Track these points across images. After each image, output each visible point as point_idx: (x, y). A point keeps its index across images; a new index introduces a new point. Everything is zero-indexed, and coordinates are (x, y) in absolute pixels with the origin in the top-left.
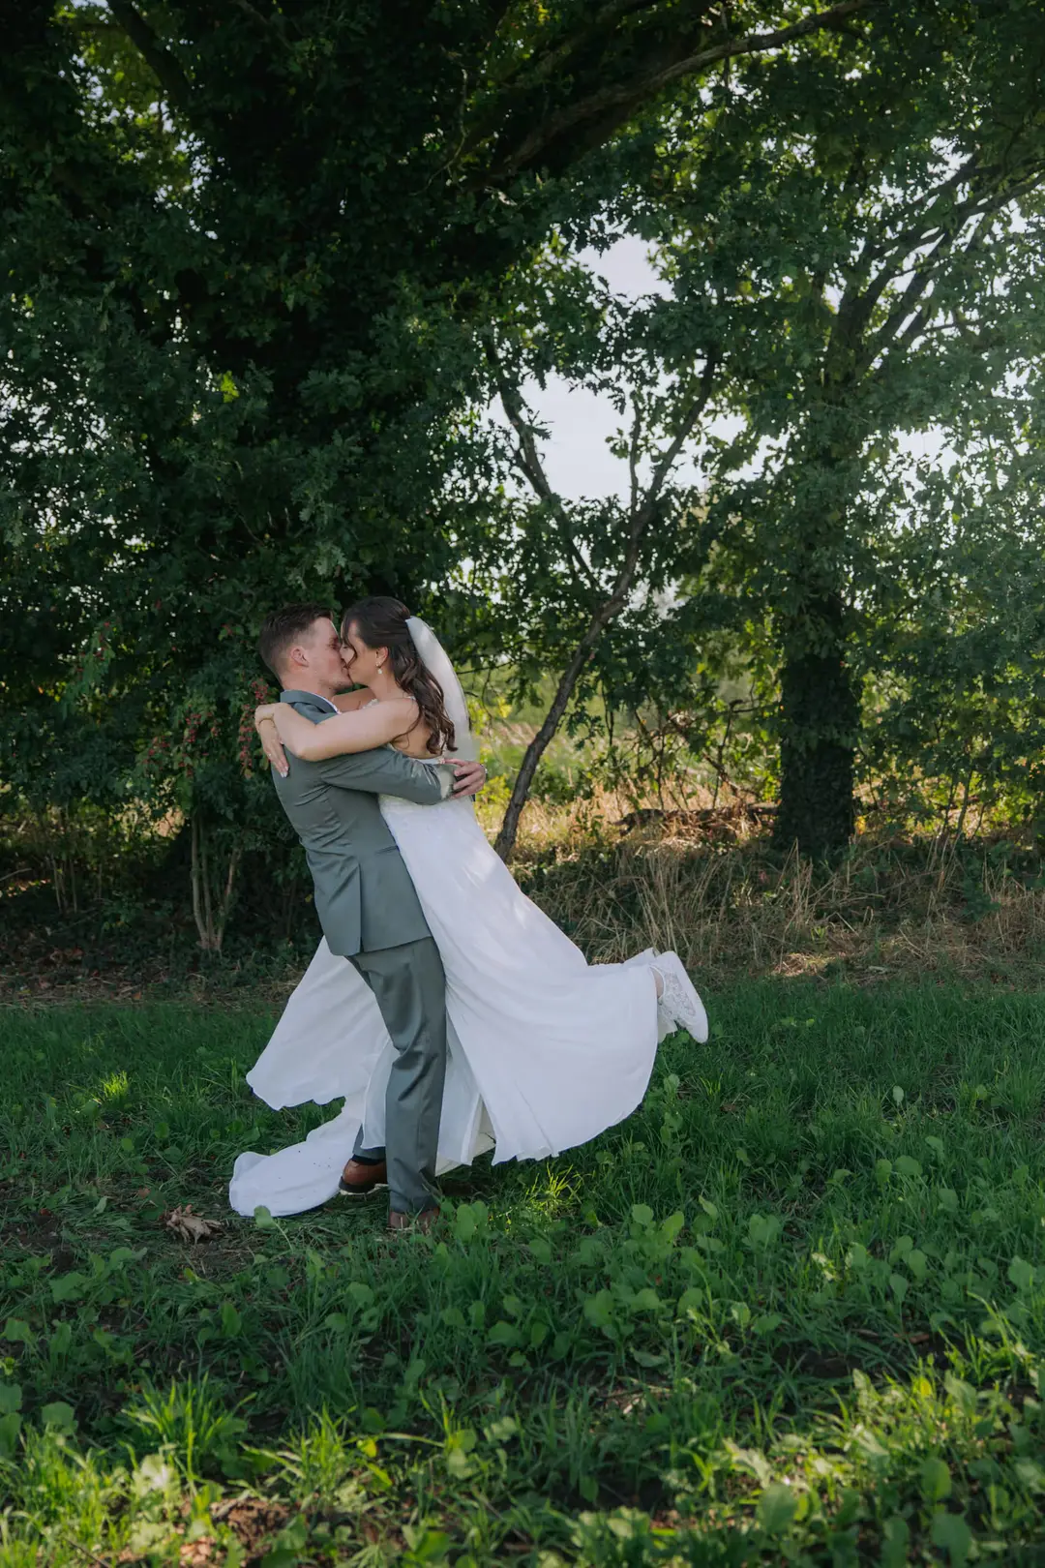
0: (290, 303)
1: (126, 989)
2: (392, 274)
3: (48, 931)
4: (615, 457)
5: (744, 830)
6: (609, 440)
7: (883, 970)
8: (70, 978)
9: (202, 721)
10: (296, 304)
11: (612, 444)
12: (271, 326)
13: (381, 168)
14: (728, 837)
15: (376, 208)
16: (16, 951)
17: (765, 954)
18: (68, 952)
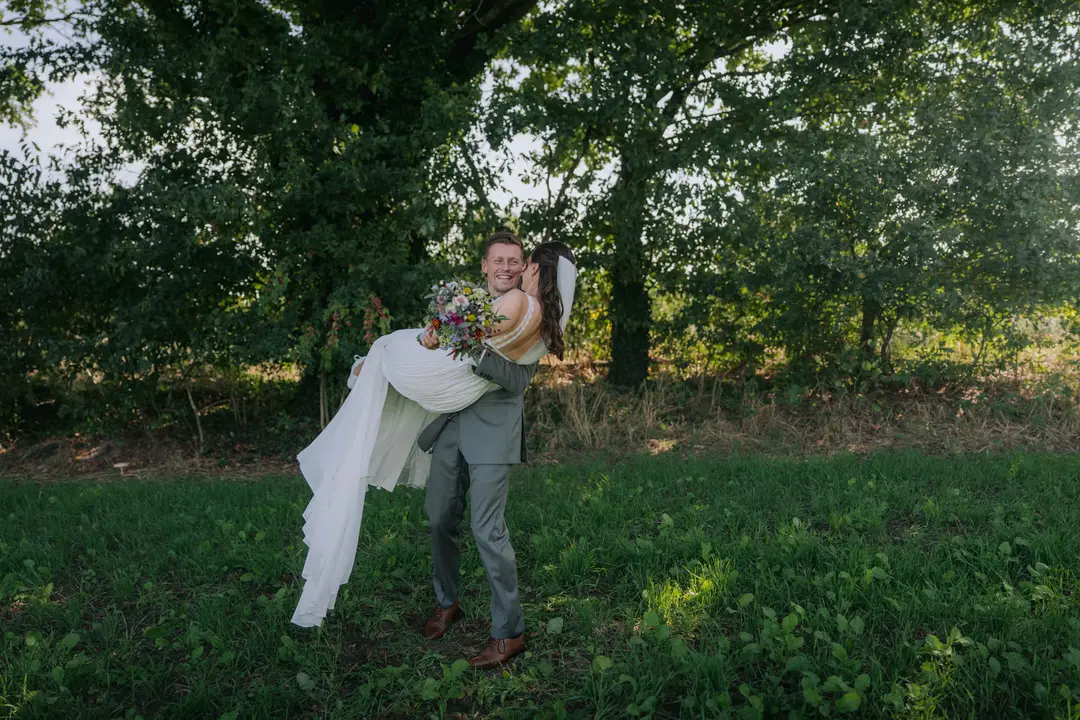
0: (374, 91)
1: (286, 466)
2: (423, 78)
3: (232, 434)
4: (523, 184)
5: (591, 375)
6: (520, 175)
7: (702, 447)
8: (250, 460)
9: (342, 317)
10: (378, 90)
11: (521, 177)
12: (360, 103)
13: (422, 18)
14: (583, 379)
15: (416, 42)
16: (215, 445)
17: (635, 439)
18: (245, 446)
